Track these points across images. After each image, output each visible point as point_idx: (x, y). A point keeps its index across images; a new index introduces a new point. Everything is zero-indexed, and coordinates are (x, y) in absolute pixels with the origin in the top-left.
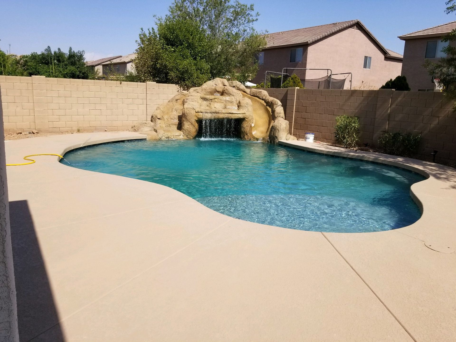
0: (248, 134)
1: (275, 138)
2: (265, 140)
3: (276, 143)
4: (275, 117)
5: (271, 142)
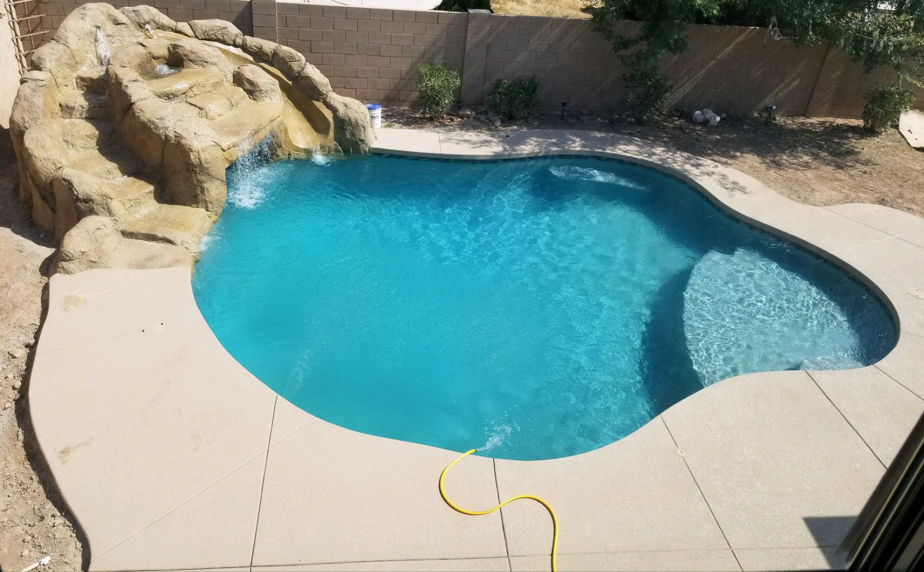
0: (284, 146)
1: (360, 143)
2: (328, 149)
3: (365, 151)
4: (323, 95)
5: (347, 152)
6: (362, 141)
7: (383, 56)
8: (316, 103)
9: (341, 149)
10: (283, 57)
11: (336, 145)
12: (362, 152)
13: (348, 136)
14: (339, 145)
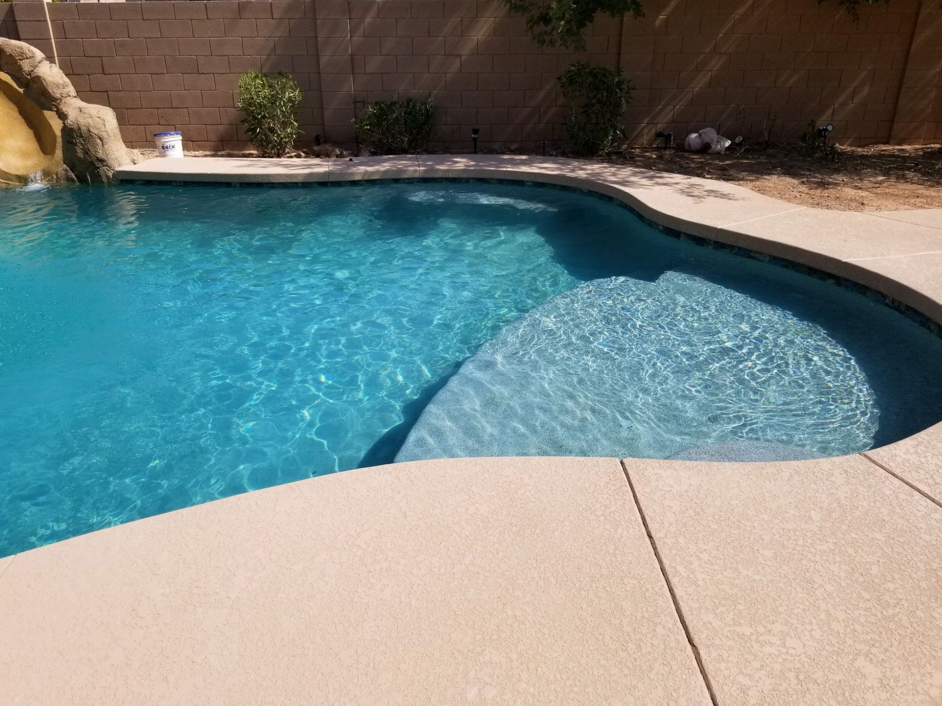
1: (98, 164)
2: (55, 177)
3: (108, 177)
4: (55, 99)
5: (84, 181)
6: (102, 161)
7: (203, 73)
8: (47, 113)
9: (74, 177)
10: (11, 54)
11: (67, 170)
12: (105, 179)
13: (80, 154)
14: (71, 169)
